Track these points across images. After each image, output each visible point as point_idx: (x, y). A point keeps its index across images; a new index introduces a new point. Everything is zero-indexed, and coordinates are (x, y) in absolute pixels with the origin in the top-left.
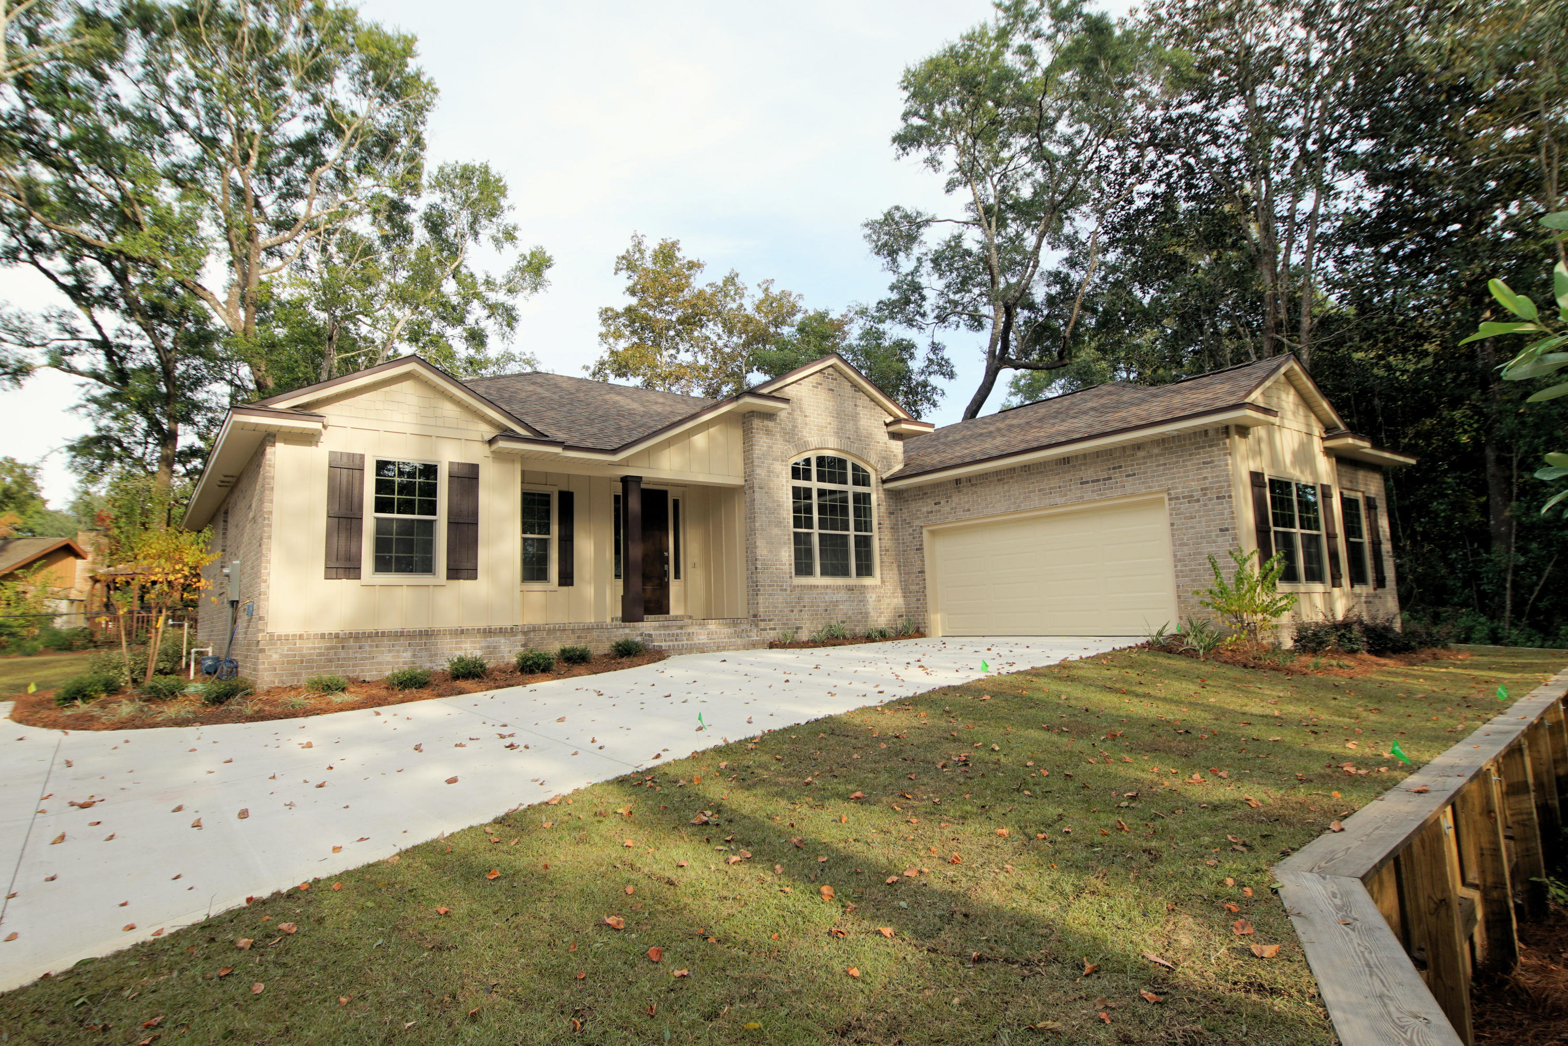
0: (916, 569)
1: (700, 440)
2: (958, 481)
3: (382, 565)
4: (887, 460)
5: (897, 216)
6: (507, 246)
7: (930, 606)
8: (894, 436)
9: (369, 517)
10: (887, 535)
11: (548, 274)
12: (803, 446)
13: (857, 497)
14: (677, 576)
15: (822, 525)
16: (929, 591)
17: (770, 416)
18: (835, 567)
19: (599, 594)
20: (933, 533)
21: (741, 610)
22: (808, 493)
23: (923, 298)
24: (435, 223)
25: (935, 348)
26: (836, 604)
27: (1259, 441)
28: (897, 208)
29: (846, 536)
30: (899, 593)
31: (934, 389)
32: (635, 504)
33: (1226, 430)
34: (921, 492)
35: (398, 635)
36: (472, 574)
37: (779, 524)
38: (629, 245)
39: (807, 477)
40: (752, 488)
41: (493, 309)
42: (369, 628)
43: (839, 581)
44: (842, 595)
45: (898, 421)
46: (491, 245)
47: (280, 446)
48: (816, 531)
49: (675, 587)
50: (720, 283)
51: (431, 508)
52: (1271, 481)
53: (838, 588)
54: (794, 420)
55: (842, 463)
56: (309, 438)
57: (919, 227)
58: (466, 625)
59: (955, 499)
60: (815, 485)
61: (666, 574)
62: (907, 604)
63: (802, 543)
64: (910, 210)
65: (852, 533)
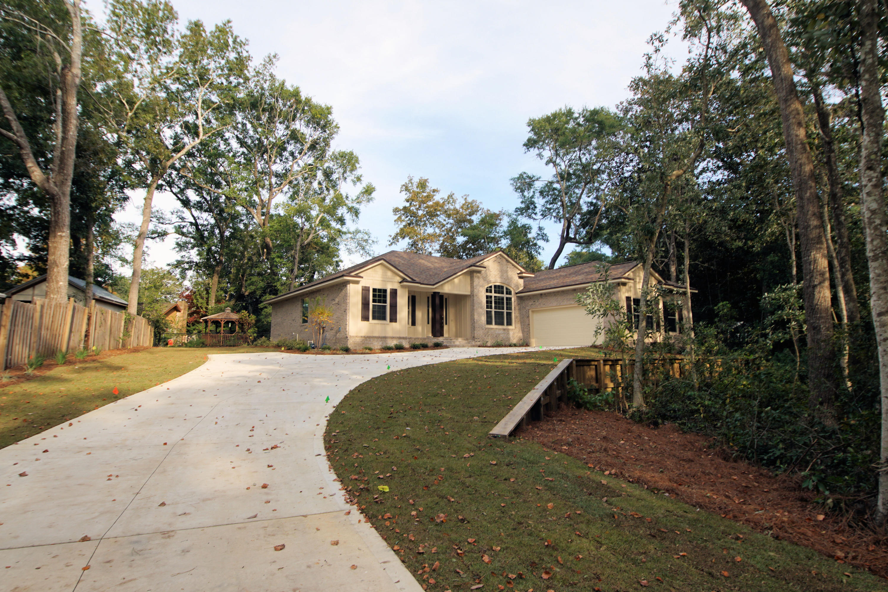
0: (527, 323)
1: (456, 280)
2: (541, 294)
3: (374, 318)
4: (517, 286)
5: (525, 176)
6: (358, 183)
7: (531, 336)
8: (521, 278)
9: (371, 304)
10: (517, 312)
11: (373, 195)
12: (489, 282)
13: (507, 298)
14: (446, 324)
15: (495, 308)
16: (531, 331)
17: (479, 272)
18: (499, 322)
19: (423, 329)
20: (533, 311)
21: (469, 335)
22: (491, 297)
23: (536, 207)
24: (328, 174)
25: (540, 229)
26: (499, 334)
27: (630, 287)
28: (525, 173)
29: (503, 312)
30: (521, 332)
31: (539, 247)
32: (437, 301)
33: (618, 284)
34: (529, 298)
35: (378, 338)
36: (396, 321)
37: (481, 308)
38: (407, 181)
39: (491, 292)
40: (473, 296)
41: (350, 209)
42: (371, 335)
43: (500, 327)
44: (501, 332)
45: (522, 273)
46: (352, 184)
47: (351, 284)
48: (493, 310)
49: (445, 328)
50: (446, 198)
51: (385, 302)
52: (634, 299)
53: (500, 329)
54: (486, 274)
55: (502, 287)
56: (357, 282)
57: (534, 181)
58: (394, 336)
59: (540, 300)
60: (493, 294)
61: (443, 323)
62: (523, 336)
63: (489, 314)
64: (530, 174)
65: (505, 311)
